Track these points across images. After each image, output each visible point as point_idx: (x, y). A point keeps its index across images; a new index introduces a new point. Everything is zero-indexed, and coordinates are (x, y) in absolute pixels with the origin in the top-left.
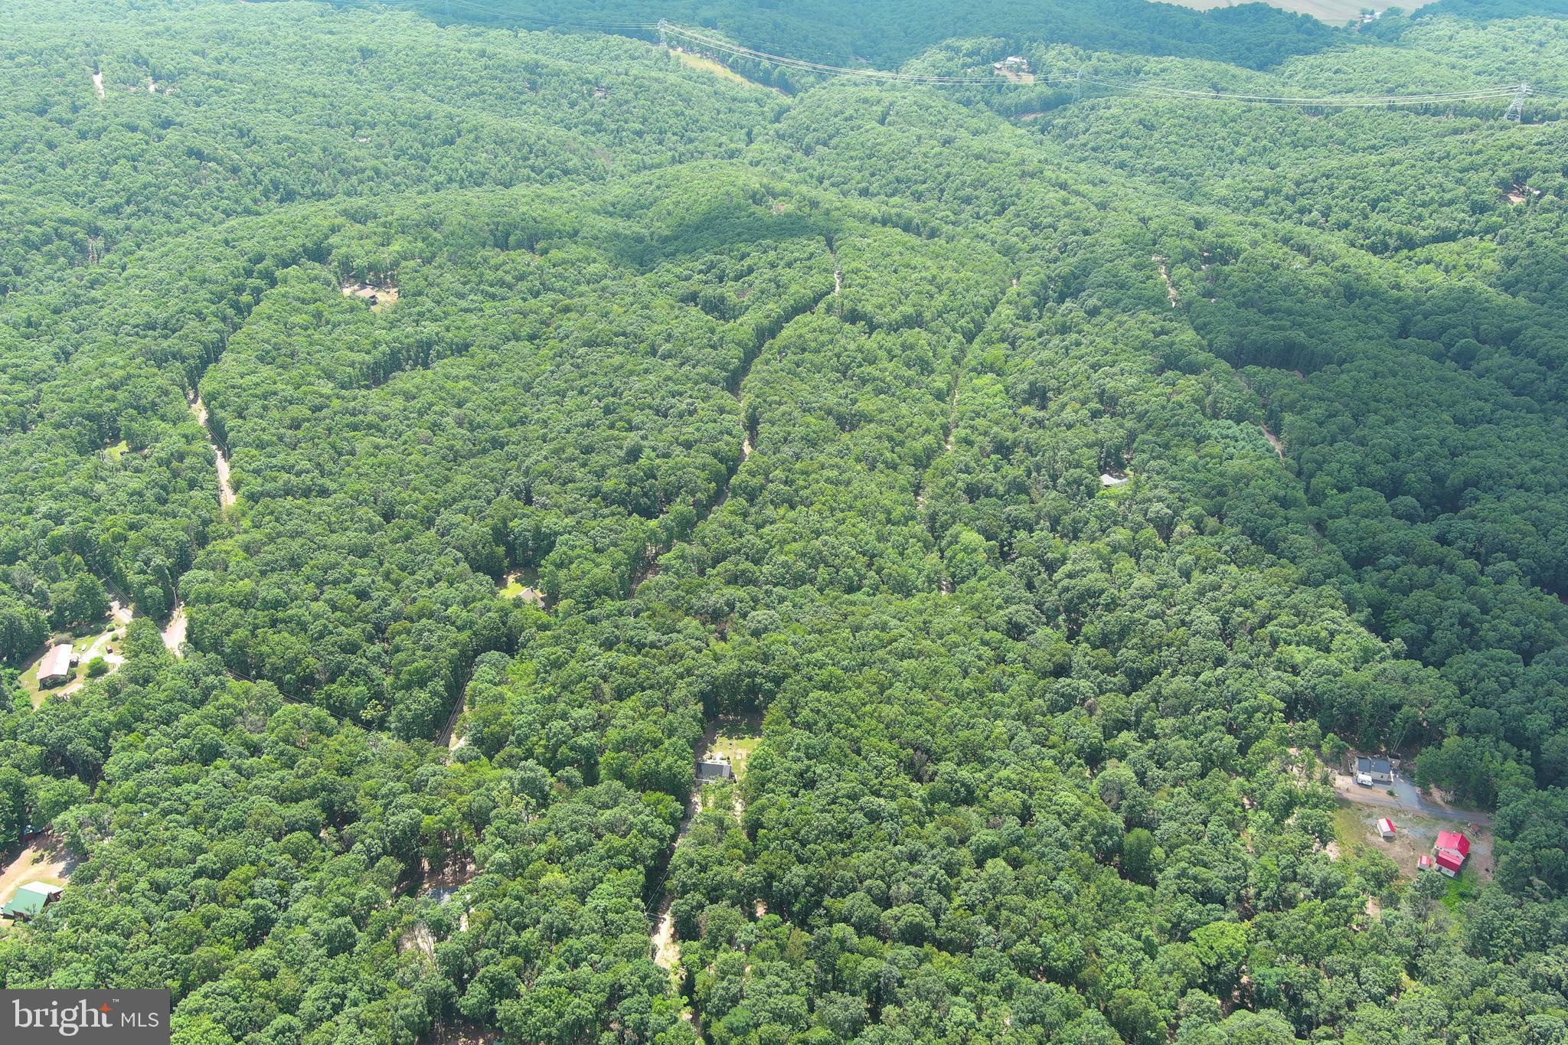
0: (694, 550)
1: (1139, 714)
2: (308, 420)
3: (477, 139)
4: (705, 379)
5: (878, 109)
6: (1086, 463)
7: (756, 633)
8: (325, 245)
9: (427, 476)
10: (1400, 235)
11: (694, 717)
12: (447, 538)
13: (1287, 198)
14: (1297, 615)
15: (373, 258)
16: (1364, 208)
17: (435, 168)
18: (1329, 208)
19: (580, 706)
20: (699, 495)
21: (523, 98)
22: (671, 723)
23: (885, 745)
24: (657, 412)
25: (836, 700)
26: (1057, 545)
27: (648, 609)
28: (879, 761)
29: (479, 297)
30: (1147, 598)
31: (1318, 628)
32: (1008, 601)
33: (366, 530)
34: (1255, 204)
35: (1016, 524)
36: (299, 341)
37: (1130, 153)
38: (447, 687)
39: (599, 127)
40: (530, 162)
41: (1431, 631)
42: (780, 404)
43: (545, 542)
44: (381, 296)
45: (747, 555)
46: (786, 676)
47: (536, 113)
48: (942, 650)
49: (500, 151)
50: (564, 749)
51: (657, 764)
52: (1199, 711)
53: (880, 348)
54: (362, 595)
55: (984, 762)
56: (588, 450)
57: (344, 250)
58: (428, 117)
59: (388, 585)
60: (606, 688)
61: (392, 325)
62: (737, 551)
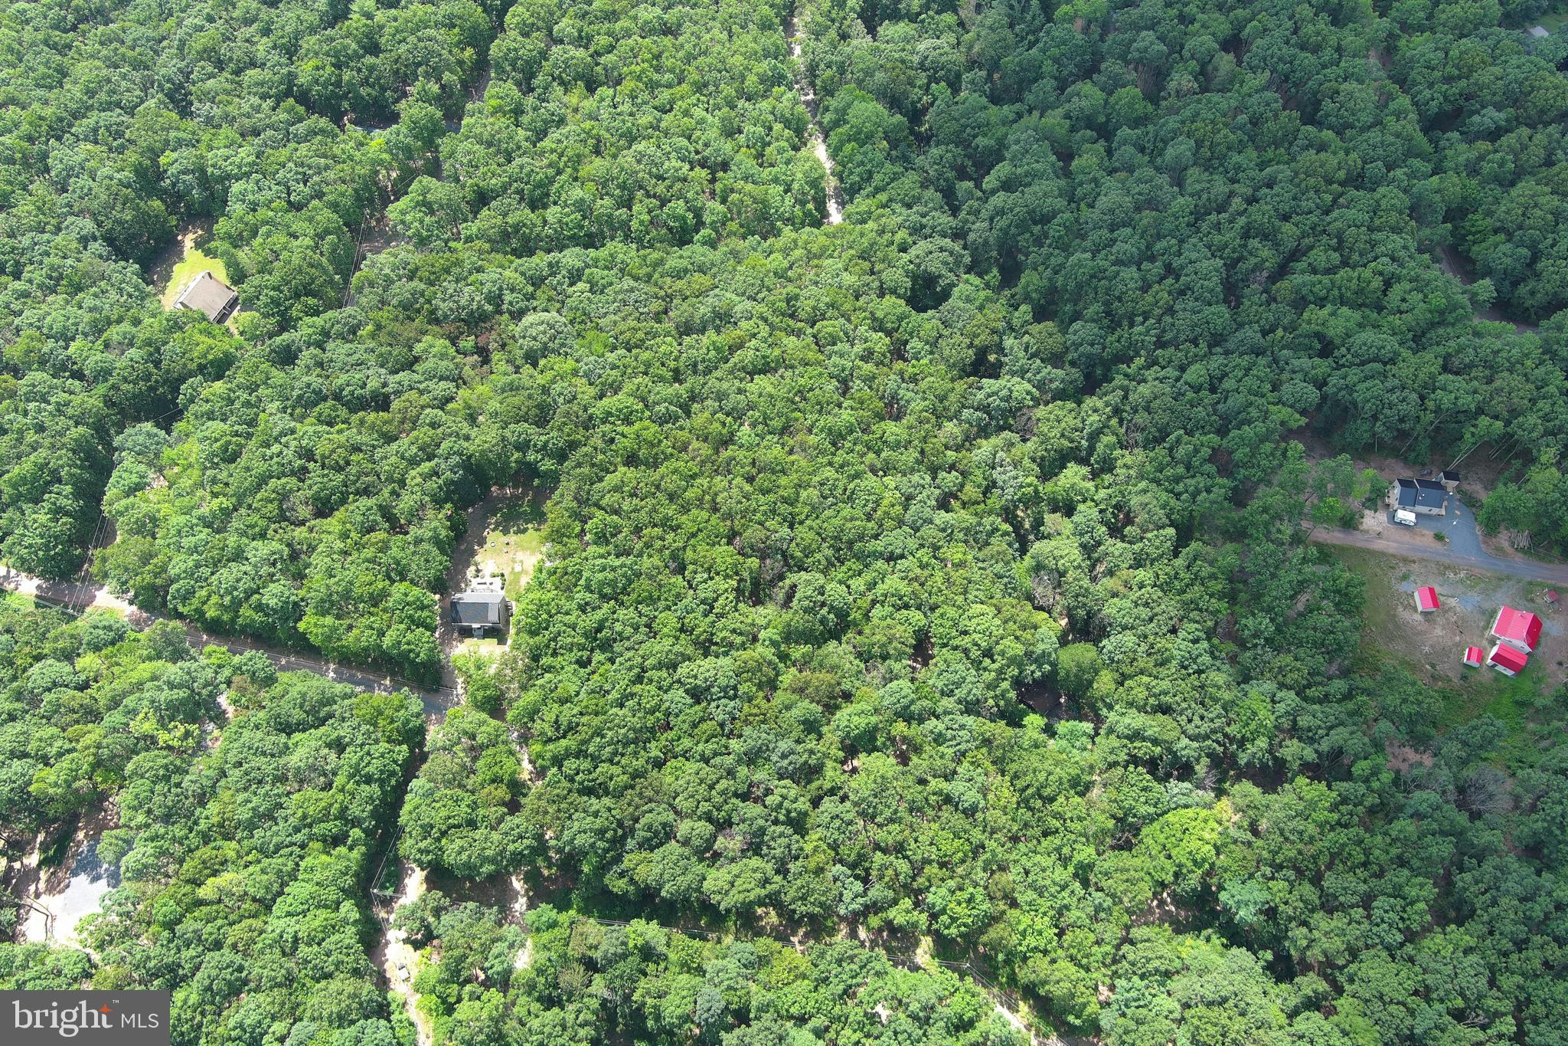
1: (1093, 436)
11: (435, 539)
14: (1339, 250)
19: (262, 538)
20: (446, 78)
26: (991, 123)
27: (369, 321)
30: (1118, 228)
31: (1368, 272)
32: (915, 233)
38: (76, 499)
41: (1535, 261)
43: (214, 193)
62: (505, 189)
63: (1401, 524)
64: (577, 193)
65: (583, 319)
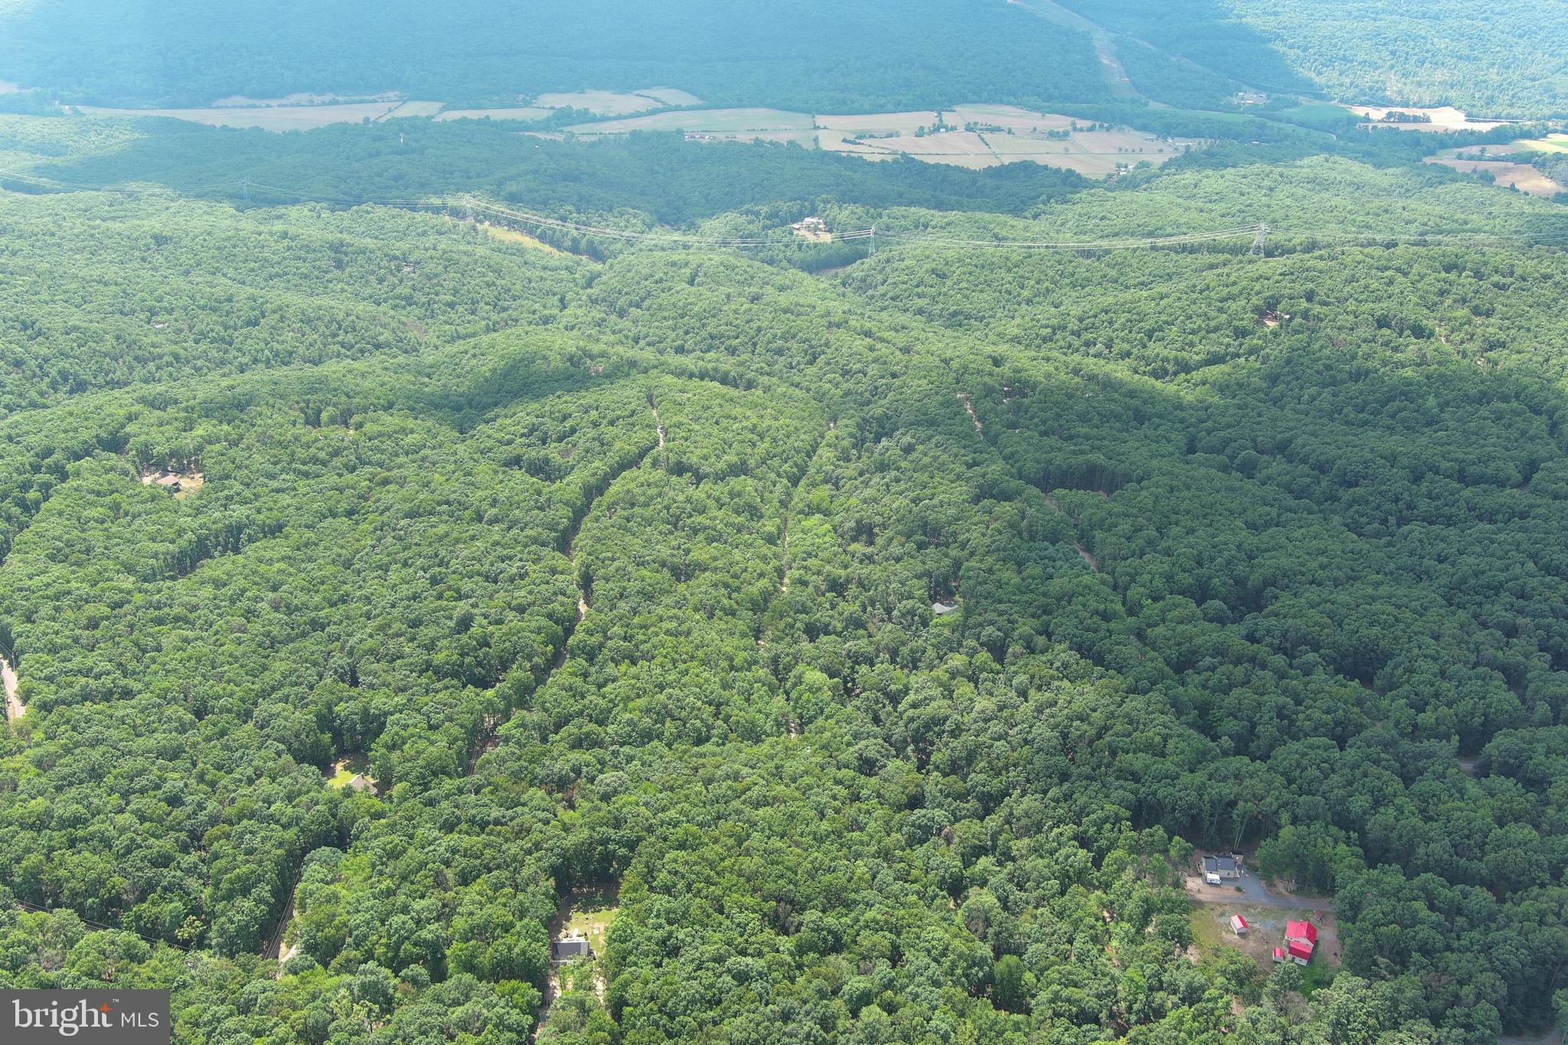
0: (535, 716)
1: (994, 837)
2: (107, 618)
3: (282, 319)
4: (535, 541)
5: (687, 271)
6: (917, 593)
7: (606, 797)
8: (121, 433)
9: (242, 666)
10: (1176, 361)
11: (546, 894)
12: (267, 730)
13: (1073, 333)
14: (1130, 723)
15: (174, 444)
16: (1142, 339)
17: (239, 350)
18: (1111, 340)
19: (422, 897)
20: (536, 659)
21: (329, 276)
22: (521, 903)
23: (748, 900)
24: (487, 578)
25: (693, 858)
26: (898, 677)
27: (490, 784)
28: (741, 918)
29: (291, 476)
30: (989, 720)
31: (1151, 734)
32: (857, 736)
33: (176, 729)
34: (1045, 340)
35: (857, 659)
36: (95, 535)
37: (927, 301)
38: (274, 893)
39: (409, 301)
40: (339, 339)
41: (1253, 726)
42: (613, 559)
43: (374, 724)
44: (185, 483)
45: (590, 716)
46: (640, 839)
47: (343, 291)
48: (797, 794)
49: (307, 329)
50: (407, 946)
51: (510, 949)
52: (1051, 829)
53: (709, 497)
54: (174, 801)
55: (849, 905)
56: (416, 624)
57: (143, 438)
58: (230, 300)
59: (203, 787)
60: (449, 874)
61: (198, 511)
62: (580, 713)
63: (1211, 884)
64: (628, 716)
65: (638, 779)
